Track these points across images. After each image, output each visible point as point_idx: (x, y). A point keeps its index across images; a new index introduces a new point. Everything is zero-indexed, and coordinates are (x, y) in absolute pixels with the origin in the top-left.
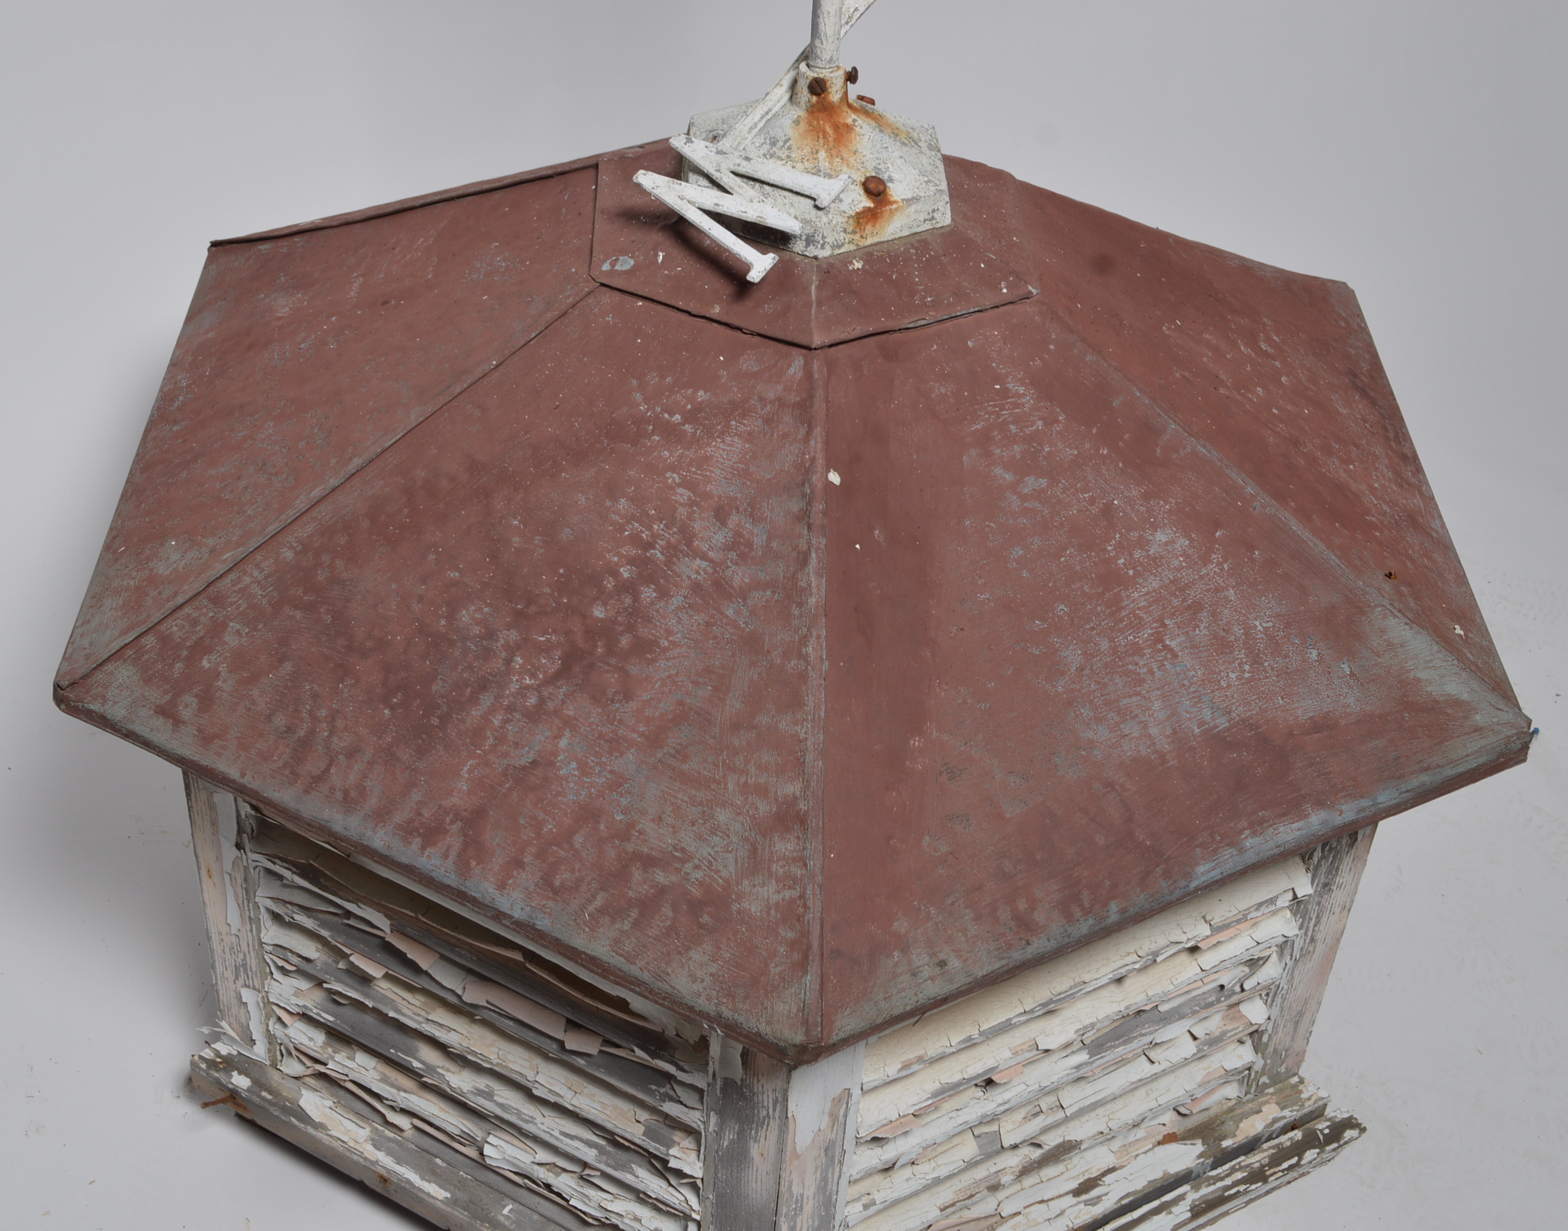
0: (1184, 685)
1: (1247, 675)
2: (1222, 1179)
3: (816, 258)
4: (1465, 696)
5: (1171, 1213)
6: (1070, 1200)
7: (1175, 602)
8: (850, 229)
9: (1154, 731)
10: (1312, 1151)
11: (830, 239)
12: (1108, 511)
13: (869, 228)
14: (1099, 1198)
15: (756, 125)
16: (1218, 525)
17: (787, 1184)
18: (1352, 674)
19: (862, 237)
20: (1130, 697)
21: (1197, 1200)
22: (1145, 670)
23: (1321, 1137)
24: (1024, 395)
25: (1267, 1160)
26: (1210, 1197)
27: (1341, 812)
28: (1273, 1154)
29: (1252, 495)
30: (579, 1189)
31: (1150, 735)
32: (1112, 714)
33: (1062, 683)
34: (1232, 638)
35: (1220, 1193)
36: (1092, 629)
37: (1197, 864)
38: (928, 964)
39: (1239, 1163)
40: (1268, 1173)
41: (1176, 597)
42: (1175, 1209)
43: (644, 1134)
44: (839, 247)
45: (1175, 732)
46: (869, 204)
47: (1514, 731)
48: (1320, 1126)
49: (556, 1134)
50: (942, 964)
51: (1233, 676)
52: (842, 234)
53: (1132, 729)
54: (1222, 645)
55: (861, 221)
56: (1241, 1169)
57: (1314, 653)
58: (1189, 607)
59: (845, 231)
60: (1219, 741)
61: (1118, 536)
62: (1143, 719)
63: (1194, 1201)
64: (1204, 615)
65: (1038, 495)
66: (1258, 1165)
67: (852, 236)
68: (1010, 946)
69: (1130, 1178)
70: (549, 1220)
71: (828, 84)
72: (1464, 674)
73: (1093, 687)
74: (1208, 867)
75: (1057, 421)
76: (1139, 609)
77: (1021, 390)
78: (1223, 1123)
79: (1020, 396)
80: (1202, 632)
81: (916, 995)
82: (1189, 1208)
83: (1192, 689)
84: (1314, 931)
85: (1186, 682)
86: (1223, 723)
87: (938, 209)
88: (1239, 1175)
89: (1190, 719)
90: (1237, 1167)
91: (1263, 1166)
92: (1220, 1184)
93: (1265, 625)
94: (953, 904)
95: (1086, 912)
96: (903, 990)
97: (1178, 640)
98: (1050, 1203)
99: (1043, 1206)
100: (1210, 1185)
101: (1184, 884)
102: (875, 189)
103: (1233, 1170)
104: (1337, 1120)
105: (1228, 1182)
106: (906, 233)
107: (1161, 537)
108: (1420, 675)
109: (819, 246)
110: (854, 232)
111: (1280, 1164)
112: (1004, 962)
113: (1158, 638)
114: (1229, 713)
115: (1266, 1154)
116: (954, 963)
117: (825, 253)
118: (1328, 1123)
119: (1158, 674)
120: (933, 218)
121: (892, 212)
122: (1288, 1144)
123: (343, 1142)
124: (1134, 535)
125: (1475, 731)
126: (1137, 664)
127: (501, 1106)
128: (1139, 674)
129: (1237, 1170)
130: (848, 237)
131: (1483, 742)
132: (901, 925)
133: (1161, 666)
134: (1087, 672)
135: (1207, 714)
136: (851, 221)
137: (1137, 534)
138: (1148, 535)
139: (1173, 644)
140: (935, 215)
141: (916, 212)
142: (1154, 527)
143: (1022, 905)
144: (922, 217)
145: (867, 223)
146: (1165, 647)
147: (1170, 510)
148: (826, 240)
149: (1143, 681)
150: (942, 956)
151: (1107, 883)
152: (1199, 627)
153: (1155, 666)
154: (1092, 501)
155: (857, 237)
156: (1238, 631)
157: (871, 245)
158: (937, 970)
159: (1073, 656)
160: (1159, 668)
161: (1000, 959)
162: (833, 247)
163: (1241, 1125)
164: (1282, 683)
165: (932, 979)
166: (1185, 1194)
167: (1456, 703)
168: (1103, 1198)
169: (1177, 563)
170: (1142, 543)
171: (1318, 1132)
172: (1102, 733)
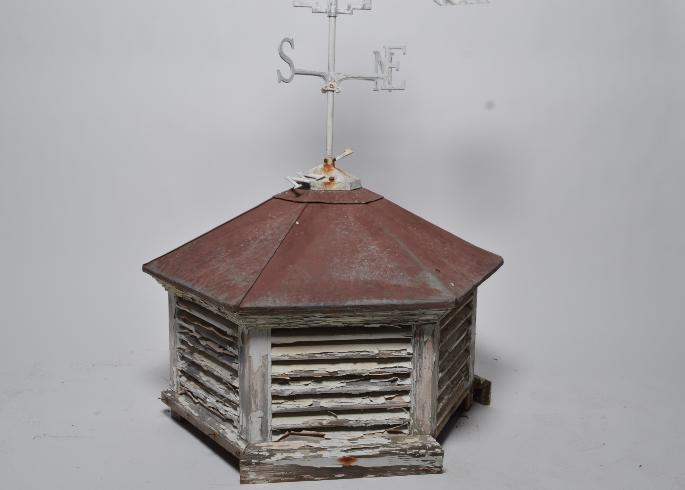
0: (363, 271)
1: (381, 273)
2: (392, 448)
3: (314, 190)
4: (441, 290)
5: (373, 450)
6: (347, 441)
7: (369, 258)
8: (323, 185)
9: (351, 277)
10: (424, 450)
11: (318, 186)
12: (361, 241)
13: (328, 186)
14: (355, 443)
15: (313, 169)
16: (389, 248)
17: (252, 383)
18: (411, 280)
19: (326, 188)
20: (348, 270)
21: (382, 450)
22: (354, 267)
23: (428, 448)
24: (352, 219)
25: (408, 448)
26: (387, 451)
27: (393, 301)
28: (410, 447)
29: (401, 245)
30: (222, 406)
31: (349, 278)
32: (341, 272)
33: (332, 264)
34: (381, 267)
35: (390, 451)
36: (345, 257)
37: (349, 301)
38: (271, 300)
39: (399, 445)
40: (407, 451)
41: (370, 257)
42: (375, 450)
43: (231, 379)
44: (320, 189)
45: (356, 278)
46: (329, 181)
47: (451, 298)
48: (428, 445)
49: (218, 388)
50: (275, 301)
51: (377, 273)
52: (321, 186)
53: (345, 276)
54: (378, 268)
55: (326, 184)
56: (399, 447)
57: (402, 274)
58: (372, 259)
59: (321, 185)
60: (366, 282)
61: (361, 245)
62: (349, 275)
63: (381, 450)
64: (376, 262)
65: (345, 235)
66: (405, 448)
67: (323, 187)
68: (293, 303)
69: (366, 441)
70: (217, 421)
71: (328, 160)
72: (442, 286)
73: (339, 266)
74: (351, 302)
75: (357, 224)
76: (359, 257)
77: (351, 218)
78: (400, 438)
79: (350, 219)
80: (374, 264)
81: (266, 304)
82: (379, 451)
83: (365, 272)
84: (420, 372)
85: (364, 271)
86: (369, 279)
87: (346, 186)
88: (398, 448)
89: (361, 277)
90: (398, 446)
91: (406, 449)
92: (391, 449)
93: (391, 266)
94: (284, 293)
95: (315, 302)
96: (263, 303)
97: (366, 264)
98: (340, 440)
99: (338, 440)
100: (388, 448)
101: (343, 303)
102: (332, 179)
103: (396, 447)
104: (434, 445)
105: (394, 449)
106: (338, 189)
107: (372, 247)
108: (430, 284)
109: (315, 187)
110: (324, 186)
111: (412, 450)
112: (290, 305)
113: (361, 262)
114: (372, 278)
115: (408, 446)
116: (278, 302)
117: (316, 189)
118: (431, 445)
119: (357, 268)
120: (345, 188)
121: (334, 184)
122: (417, 446)
123: (183, 405)
124: (365, 245)
125: (440, 296)
126: (353, 265)
127: (211, 384)
128: (352, 267)
129: (398, 447)
130: (322, 187)
131: (440, 298)
132: (269, 293)
133: (359, 267)
134: (339, 264)
135: (366, 277)
136: (323, 183)
137: (366, 245)
138: (369, 246)
139: (364, 264)
140: (346, 187)
141: (341, 185)
142: (371, 245)
143: (300, 297)
144: (342, 187)
145: (327, 185)
146: (362, 264)
147: (377, 243)
148: (317, 186)
149: (353, 268)
150: (275, 300)
151: (324, 299)
152: (373, 263)
153: (357, 267)
154: (358, 238)
155: (325, 187)
156: (383, 266)
157: (329, 190)
158: (273, 302)
159: (337, 260)
160: (358, 267)
161: (289, 304)
162: (318, 188)
163: (405, 440)
164: (390, 277)
165: (271, 303)
166: (379, 447)
167: (438, 291)
168: (356, 443)
169: (374, 252)
170: (367, 247)
171: (427, 446)
172: (337, 274)
